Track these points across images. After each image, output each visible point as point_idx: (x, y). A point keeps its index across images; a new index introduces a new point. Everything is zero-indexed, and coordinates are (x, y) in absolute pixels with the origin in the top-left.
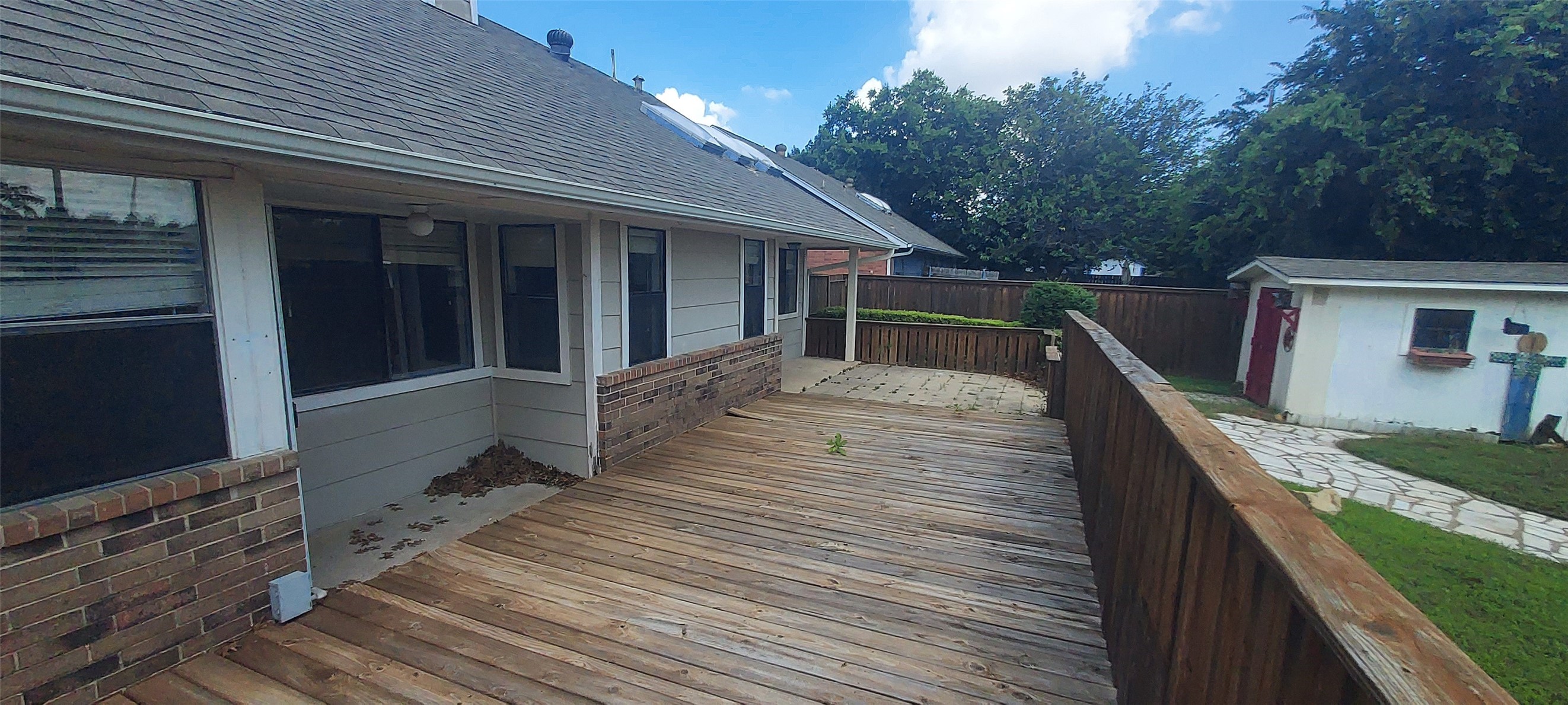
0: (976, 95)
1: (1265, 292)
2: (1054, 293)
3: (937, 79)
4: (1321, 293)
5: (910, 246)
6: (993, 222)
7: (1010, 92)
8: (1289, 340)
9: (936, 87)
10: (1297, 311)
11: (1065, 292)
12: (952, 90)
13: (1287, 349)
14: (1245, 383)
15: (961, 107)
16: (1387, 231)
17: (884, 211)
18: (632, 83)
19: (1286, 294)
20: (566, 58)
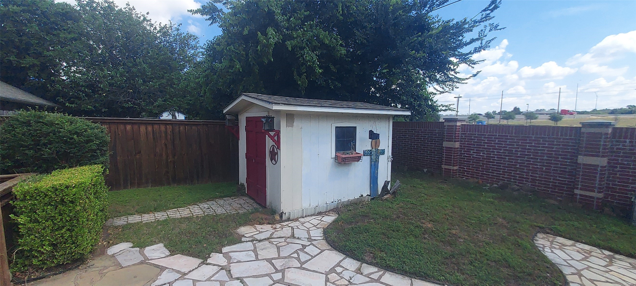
1: (249, 120)
4: (290, 118)
8: (274, 156)
10: (278, 133)
13: (273, 161)
14: (246, 185)
19: (270, 120)
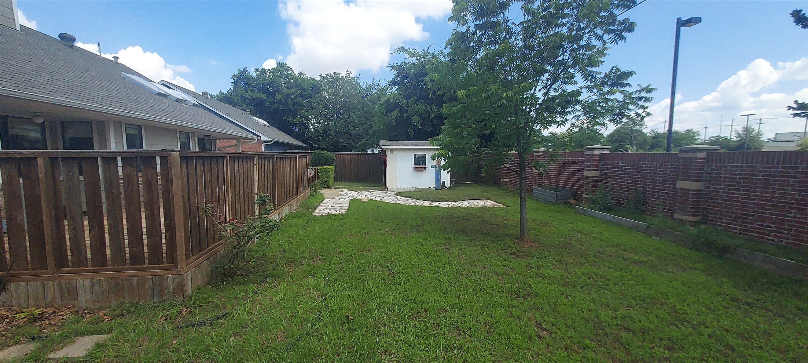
0: (308, 76)
2: (319, 154)
3: (288, 67)
4: (392, 150)
5: (271, 140)
6: (318, 131)
7: (321, 76)
8: (386, 166)
9: (289, 70)
10: (387, 156)
11: (323, 154)
12: (296, 73)
15: (300, 81)
16: (411, 132)
17: (265, 125)
18: (113, 59)
19: (385, 151)
20: (72, 46)
